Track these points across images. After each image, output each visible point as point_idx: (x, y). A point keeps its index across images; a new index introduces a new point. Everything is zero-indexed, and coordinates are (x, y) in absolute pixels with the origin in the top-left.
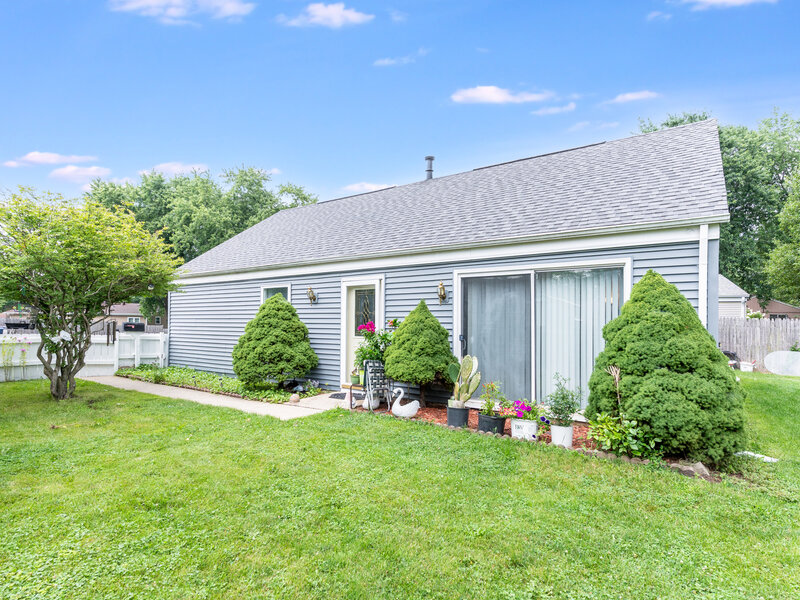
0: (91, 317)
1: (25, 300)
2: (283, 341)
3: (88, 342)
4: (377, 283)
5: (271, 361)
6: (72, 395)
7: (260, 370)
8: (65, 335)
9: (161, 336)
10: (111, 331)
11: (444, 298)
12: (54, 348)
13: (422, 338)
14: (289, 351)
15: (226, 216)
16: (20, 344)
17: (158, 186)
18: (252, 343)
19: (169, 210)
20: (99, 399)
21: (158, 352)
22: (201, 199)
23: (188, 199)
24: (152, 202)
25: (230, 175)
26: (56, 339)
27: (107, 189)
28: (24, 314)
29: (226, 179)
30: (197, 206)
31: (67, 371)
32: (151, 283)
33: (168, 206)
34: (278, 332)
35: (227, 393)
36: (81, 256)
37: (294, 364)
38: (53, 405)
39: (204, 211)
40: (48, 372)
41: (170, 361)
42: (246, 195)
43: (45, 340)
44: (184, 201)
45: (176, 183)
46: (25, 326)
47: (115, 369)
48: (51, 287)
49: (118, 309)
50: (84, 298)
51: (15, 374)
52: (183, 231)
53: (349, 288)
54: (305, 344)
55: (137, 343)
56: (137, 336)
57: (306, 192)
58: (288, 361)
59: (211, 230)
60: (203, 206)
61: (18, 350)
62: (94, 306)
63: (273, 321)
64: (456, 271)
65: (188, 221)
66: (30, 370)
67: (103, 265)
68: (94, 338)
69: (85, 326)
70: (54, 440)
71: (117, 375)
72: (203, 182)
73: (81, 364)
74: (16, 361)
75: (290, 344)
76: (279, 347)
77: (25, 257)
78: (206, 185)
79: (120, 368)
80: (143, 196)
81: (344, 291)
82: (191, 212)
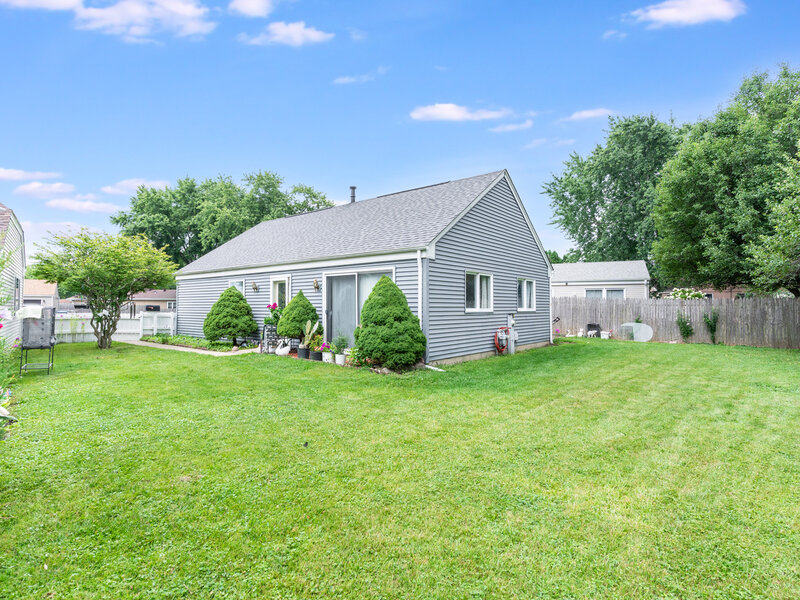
0: (121, 302)
1: (84, 292)
2: (232, 316)
3: (119, 316)
4: (286, 279)
5: (223, 327)
6: (109, 347)
7: (217, 332)
8: (106, 312)
9: (172, 314)
10: (133, 311)
11: (318, 288)
12: (100, 320)
13: (295, 312)
14: (235, 321)
15: (245, 215)
16: (81, 319)
17: (191, 190)
18: (213, 317)
19: (199, 210)
20: (124, 349)
21: (171, 326)
22: (224, 201)
23: (214, 202)
24: (186, 203)
25: (250, 179)
26: (100, 315)
27: (149, 195)
28: (83, 300)
29: (247, 182)
30: (221, 208)
31: (107, 334)
32: (155, 281)
33: (199, 207)
34: (228, 309)
35: (201, 348)
36: (113, 268)
37: (238, 329)
38: (99, 351)
39: (227, 212)
40: (96, 333)
41: (177, 331)
42: (264, 196)
43: (94, 315)
44: (211, 203)
45: (206, 187)
46: (84, 307)
47: (141, 336)
48: (98, 285)
49: (136, 297)
50: (116, 291)
51: (79, 339)
52: (210, 228)
53: (275, 282)
54: (247, 317)
55: (155, 318)
56: (155, 314)
57: (315, 191)
58: (234, 327)
59: (233, 227)
60: (225, 208)
61: (80, 323)
62: (122, 295)
63: (227, 303)
64: (324, 273)
65: (214, 219)
66: (87, 336)
67: (125, 273)
68: (122, 315)
69: (116, 307)
70: (97, 361)
71: (141, 340)
72: (226, 187)
73: (115, 329)
74: (79, 330)
75: (237, 317)
76: (229, 318)
77: (84, 271)
78: (229, 189)
79: (144, 336)
80: (179, 198)
81: (271, 283)
82: (216, 212)
